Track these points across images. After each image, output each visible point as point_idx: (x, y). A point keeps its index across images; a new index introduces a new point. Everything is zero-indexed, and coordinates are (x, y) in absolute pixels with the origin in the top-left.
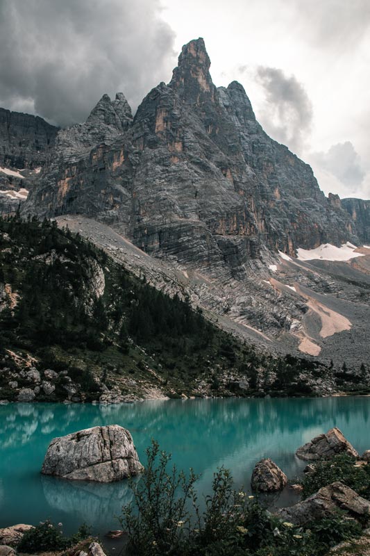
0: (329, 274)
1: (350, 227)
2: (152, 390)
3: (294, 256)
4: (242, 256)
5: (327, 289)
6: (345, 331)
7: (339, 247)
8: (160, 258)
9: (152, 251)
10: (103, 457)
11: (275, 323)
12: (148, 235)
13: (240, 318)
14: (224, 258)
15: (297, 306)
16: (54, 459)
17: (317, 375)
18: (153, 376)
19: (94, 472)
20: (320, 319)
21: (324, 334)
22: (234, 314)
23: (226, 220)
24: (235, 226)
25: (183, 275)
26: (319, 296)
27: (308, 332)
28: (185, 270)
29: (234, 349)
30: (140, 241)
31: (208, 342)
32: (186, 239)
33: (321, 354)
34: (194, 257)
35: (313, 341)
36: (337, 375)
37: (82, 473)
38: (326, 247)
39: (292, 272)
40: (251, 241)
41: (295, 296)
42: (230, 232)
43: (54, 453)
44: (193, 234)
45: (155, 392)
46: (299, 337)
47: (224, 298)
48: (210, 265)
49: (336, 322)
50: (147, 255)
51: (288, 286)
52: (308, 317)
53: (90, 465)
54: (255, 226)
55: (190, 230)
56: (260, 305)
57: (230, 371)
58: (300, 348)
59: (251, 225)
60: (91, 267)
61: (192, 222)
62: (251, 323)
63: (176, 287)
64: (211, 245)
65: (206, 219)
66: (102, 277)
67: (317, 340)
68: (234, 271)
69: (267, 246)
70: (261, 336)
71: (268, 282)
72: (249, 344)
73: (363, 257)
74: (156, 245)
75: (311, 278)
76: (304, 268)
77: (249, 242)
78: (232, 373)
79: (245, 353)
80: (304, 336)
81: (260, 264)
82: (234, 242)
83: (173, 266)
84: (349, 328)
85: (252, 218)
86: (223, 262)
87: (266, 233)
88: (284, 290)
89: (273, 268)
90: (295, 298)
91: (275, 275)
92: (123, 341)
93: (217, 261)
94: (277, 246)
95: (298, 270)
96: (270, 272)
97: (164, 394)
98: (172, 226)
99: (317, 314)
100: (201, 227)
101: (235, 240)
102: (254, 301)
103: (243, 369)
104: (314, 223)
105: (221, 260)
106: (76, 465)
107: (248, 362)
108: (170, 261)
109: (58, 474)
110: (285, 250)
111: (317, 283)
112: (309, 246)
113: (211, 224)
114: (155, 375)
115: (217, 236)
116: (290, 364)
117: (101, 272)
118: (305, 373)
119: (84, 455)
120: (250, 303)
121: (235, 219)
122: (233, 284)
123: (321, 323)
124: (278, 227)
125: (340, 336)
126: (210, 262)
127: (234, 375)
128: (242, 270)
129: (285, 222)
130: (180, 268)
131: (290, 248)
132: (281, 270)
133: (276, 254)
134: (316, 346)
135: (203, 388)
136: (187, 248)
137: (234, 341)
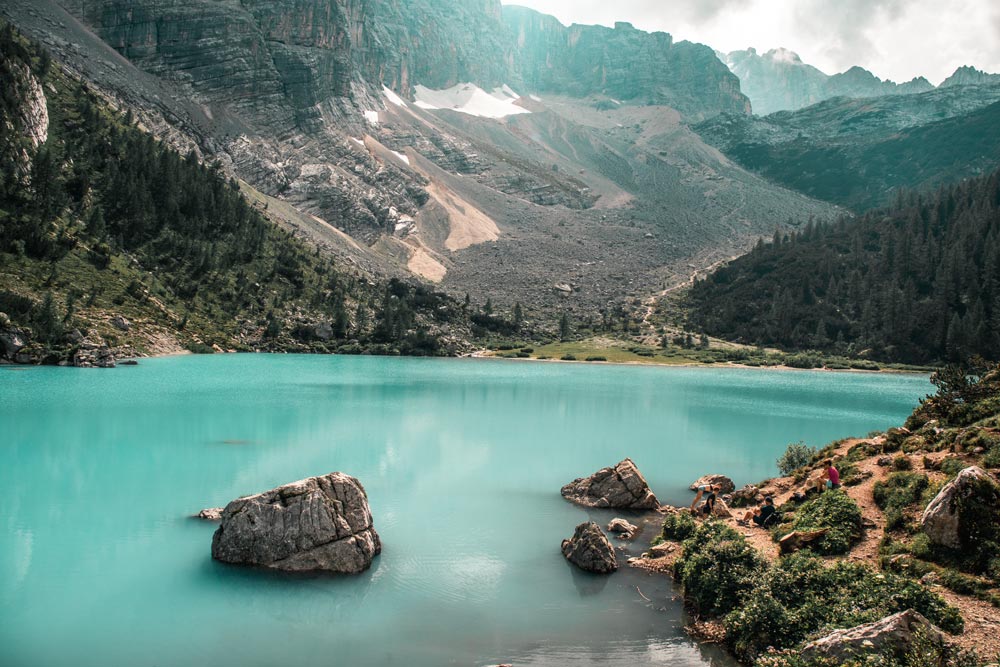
0: (469, 139)
1: (511, 57)
2: (160, 336)
3: (410, 97)
4: (316, 88)
5: (463, 166)
6: (489, 243)
7: (488, 92)
8: (158, 74)
9: (141, 57)
10: (337, 531)
11: (370, 219)
12: (133, 24)
13: (307, 204)
14: (284, 89)
15: (409, 190)
16: (246, 537)
17: (441, 318)
18: (158, 309)
19: (328, 556)
20: (447, 218)
21: (453, 244)
22: (297, 197)
23: (292, 15)
24: (310, 28)
25: (203, 113)
26: (448, 176)
27: (427, 239)
28: (206, 103)
29: (301, 263)
30: (115, 34)
31: (254, 248)
32: (212, 41)
33: (445, 279)
34: (226, 80)
35: (434, 257)
36: (476, 319)
37: (307, 560)
38: (466, 89)
39: (405, 128)
40: (337, 63)
41: (407, 173)
42: (298, 40)
43: (246, 528)
44: (226, 33)
45: (165, 340)
46: (408, 246)
47: (280, 164)
48: (256, 98)
49: (475, 226)
50: (129, 63)
51: (396, 153)
52: (427, 213)
53: (318, 545)
54: (346, 34)
55: (221, 26)
56: (345, 183)
57: (297, 304)
58: (410, 266)
59: (339, 30)
60: (19, 81)
61: (226, 9)
62: (325, 216)
63: (188, 135)
64: (261, 61)
65: (254, 8)
66: (43, 102)
67: (442, 254)
68: (301, 114)
69: (364, 75)
70: (343, 240)
71: (361, 142)
72: (326, 254)
73: (528, 115)
74: (151, 46)
75: (437, 142)
76: (426, 123)
77: (332, 64)
78: (299, 308)
79: (319, 271)
80: (418, 245)
81: (348, 107)
82: (305, 60)
83: (182, 92)
84: (495, 238)
85: (341, 17)
86: (281, 96)
87: (365, 49)
88: (389, 160)
89: (372, 117)
90: (407, 177)
91: (374, 131)
92: (97, 240)
93: (269, 92)
94: (381, 76)
95: (417, 125)
96: (365, 122)
97: (182, 345)
98: (185, 12)
99: (443, 208)
100: (243, 23)
101: (307, 56)
102: (335, 175)
103: (317, 302)
104: (451, 41)
105: (278, 91)
106: (294, 547)
107: (326, 288)
108: (178, 82)
109: (255, 561)
110: (394, 86)
111: (446, 153)
112: (437, 83)
113: (265, 19)
114: (163, 307)
115: (274, 43)
116: (395, 294)
117: (40, 94)
118: (422, 312)
119: (306, 528)
120: (326, 177)
121: (311, 15)
122: (297, 139)
123: (448, 225)
124: (387, 41)
125: (480, 251)
126: (257, 93)
127: (303, 313)
128: (315, 115)
129: (399, 33)
130: (197, 99)
131: (404, 82)
132: (386, 122)
133: (378, 92)
134: (438, 264)
135: (249, 334)
136: (211, 60)
137: (299, 247)
